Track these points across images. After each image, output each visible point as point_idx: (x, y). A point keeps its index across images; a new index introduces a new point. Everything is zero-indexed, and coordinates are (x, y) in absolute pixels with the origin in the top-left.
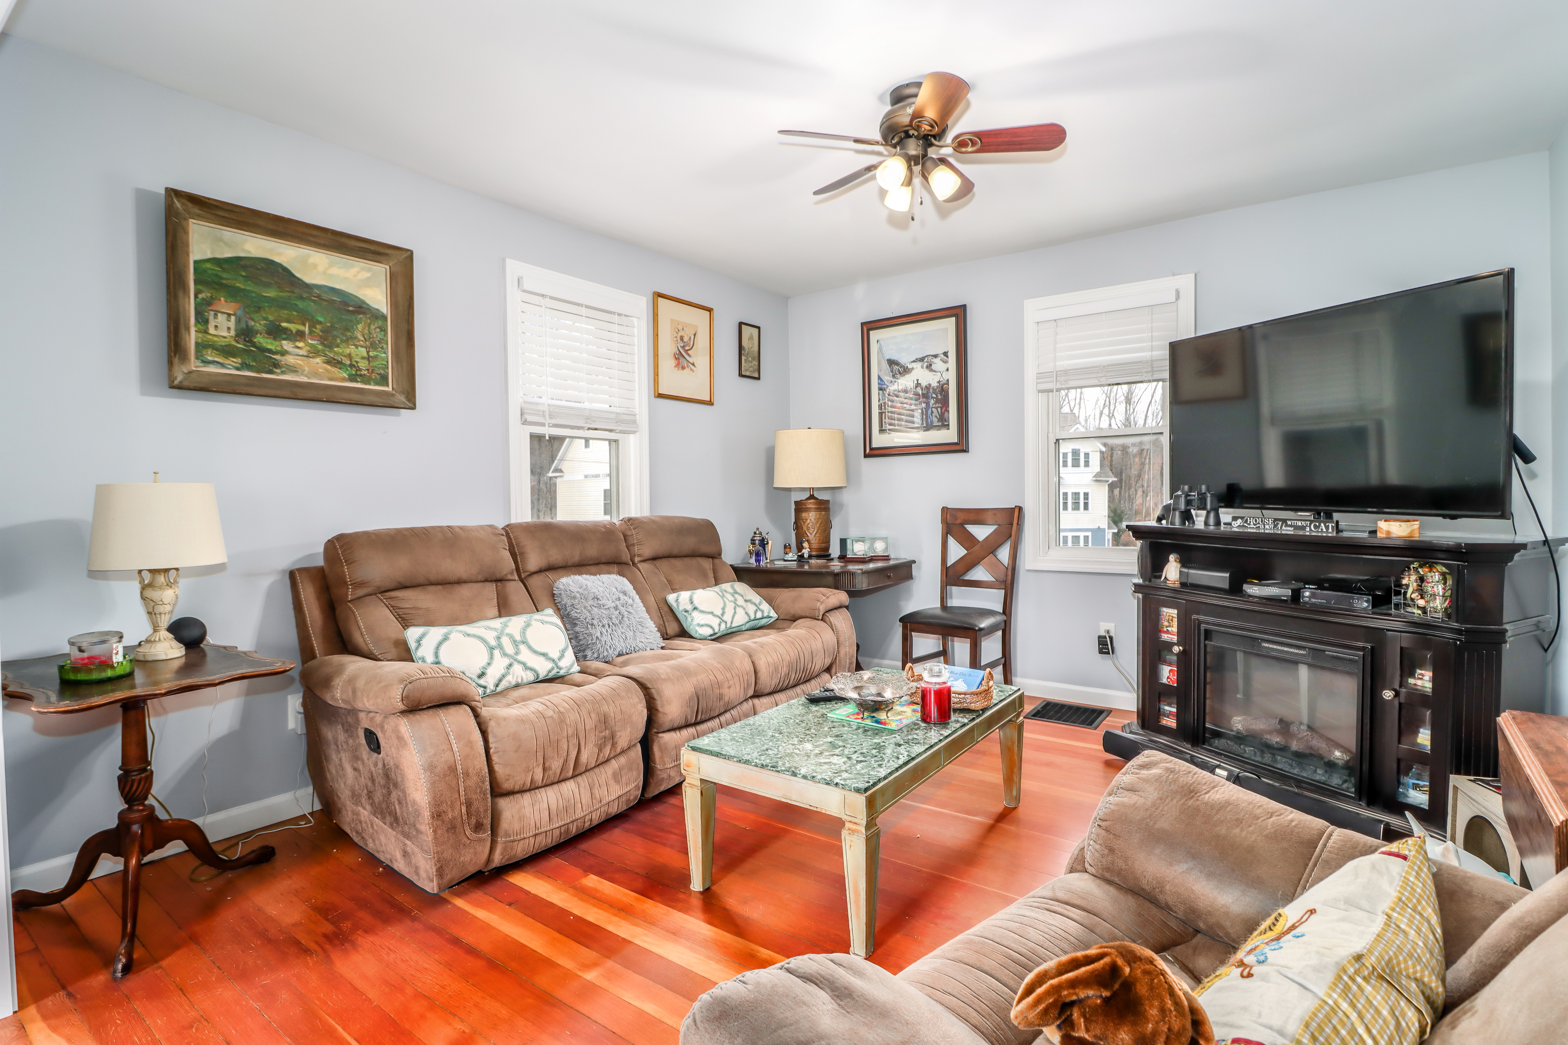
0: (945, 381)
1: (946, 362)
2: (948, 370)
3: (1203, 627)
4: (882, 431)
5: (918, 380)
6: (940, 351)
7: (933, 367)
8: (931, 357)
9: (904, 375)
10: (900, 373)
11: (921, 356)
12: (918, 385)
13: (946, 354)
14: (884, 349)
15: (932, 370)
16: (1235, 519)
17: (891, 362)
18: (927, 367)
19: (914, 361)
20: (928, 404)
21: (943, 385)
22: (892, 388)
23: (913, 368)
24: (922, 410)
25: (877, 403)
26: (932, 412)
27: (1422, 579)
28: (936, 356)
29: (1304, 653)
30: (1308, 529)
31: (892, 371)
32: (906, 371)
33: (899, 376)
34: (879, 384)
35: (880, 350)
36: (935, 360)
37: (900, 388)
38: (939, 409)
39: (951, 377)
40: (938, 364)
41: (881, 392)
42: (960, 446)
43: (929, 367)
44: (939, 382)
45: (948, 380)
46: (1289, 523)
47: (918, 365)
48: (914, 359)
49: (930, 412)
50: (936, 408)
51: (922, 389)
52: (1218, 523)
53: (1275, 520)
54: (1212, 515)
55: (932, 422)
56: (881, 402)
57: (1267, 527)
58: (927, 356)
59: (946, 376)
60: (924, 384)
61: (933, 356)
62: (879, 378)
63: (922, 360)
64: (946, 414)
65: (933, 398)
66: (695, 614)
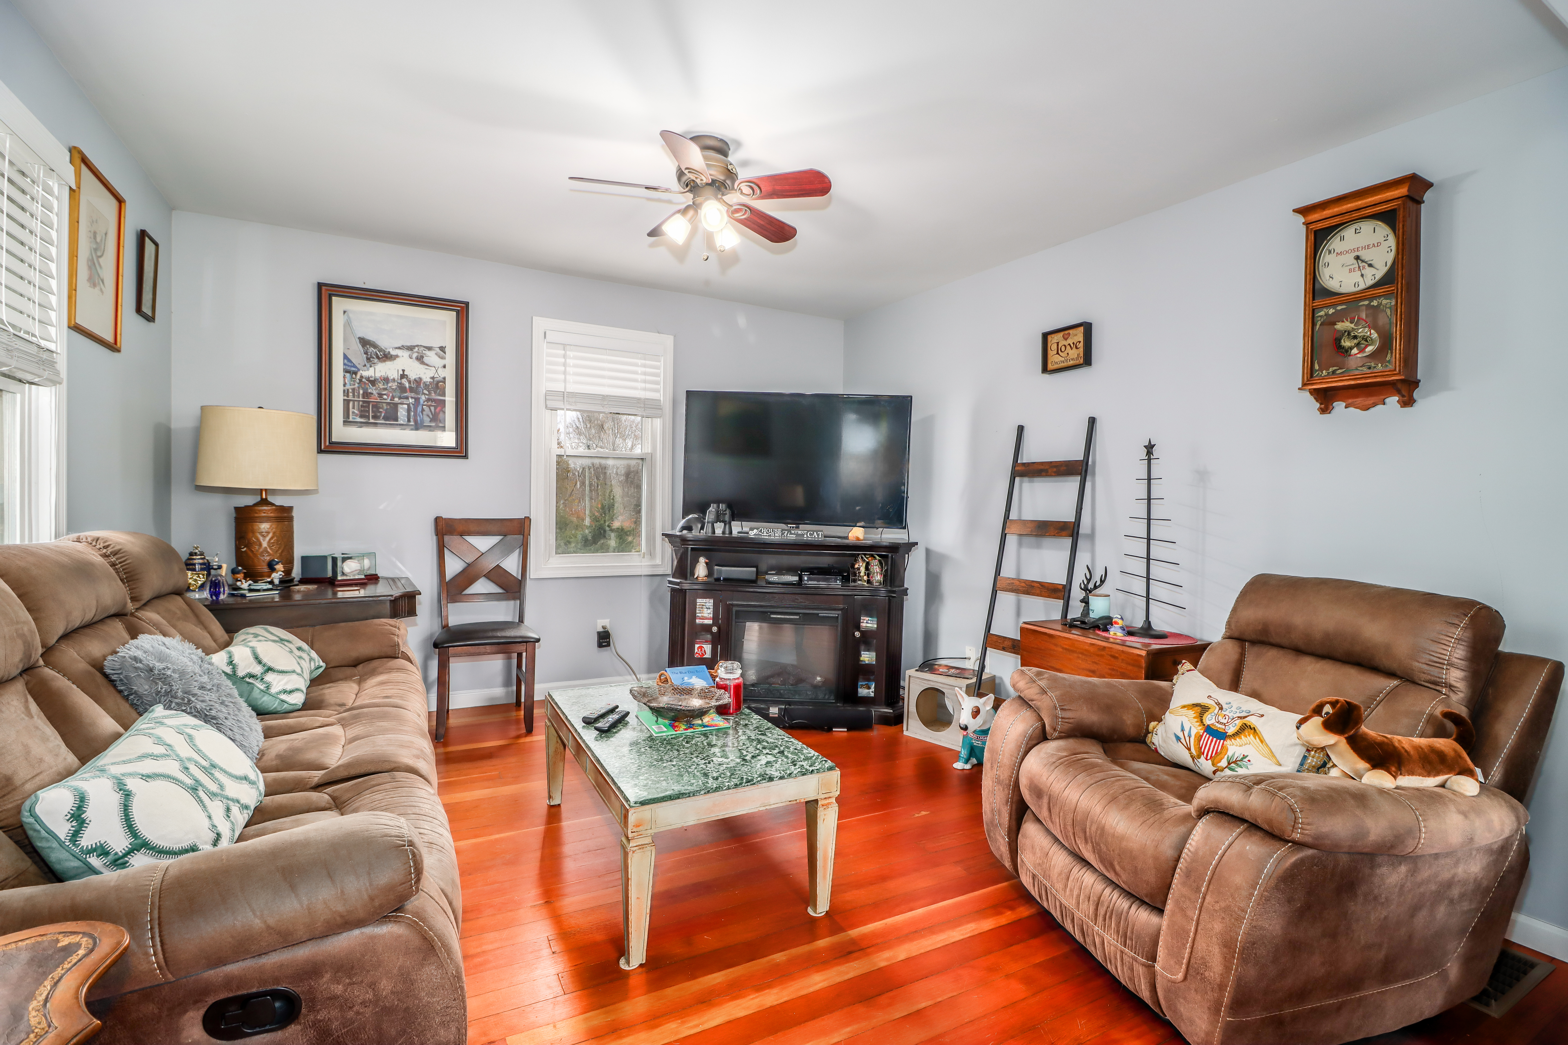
0: (440, 379)
1: (443, 358)
2: (444, 367)
3: (735, 609)
4: (347, 422)
5: (403, 371)
6: (436, 344)
7: (426, 359)
8: (422, 348)
9: (385, 361)
10: (378, 357)
11: (409, 344)
12: (403, 376)
13: (442, 349)
14: (355, 324)
15: (423, 363)
16: (752, 529)
17: (365, 342)
18: (417, 359)
19: (399, 348)
20: (417, 400)
21: (438, 382)
22: (369, 373)
23: (397, 356)
24: (408, 405)
25: (342, 388)
26: (423, 410)
27: (868, 564)
28: (429, 349)
29: (798, 617)
30: (805, 536)
31: (366, 353)
32: (387, 357)
33: (376, 360)
34: (344, 364)
35: (348, 324)
36: (427, 352)
37: (378, 375)
38: (432, 409)
39: (449, 375)
40: (431, 357)
41: (348, 375)
42: (460, 451)
43: (420, 359)
44: (433, 378)
45: (444, 378)
46: (793, 532)
47: (405, 354)
48: (400, 345)
49: (419, 409)
50: (429, 406)
51: (410, 382)
52: (731, 533)
53: (783, 530)
54: (727, 526)
55: (422, 421)
56: (348, 387)
57: (777, 535)
58: (417, 346)
59: (442, 373)
60: (413, 376)
61: (424, 347)
62: (345, 357)
63: (410, 348)
64: (441, 415)
65: (425, 394)
66: (270, 677)
